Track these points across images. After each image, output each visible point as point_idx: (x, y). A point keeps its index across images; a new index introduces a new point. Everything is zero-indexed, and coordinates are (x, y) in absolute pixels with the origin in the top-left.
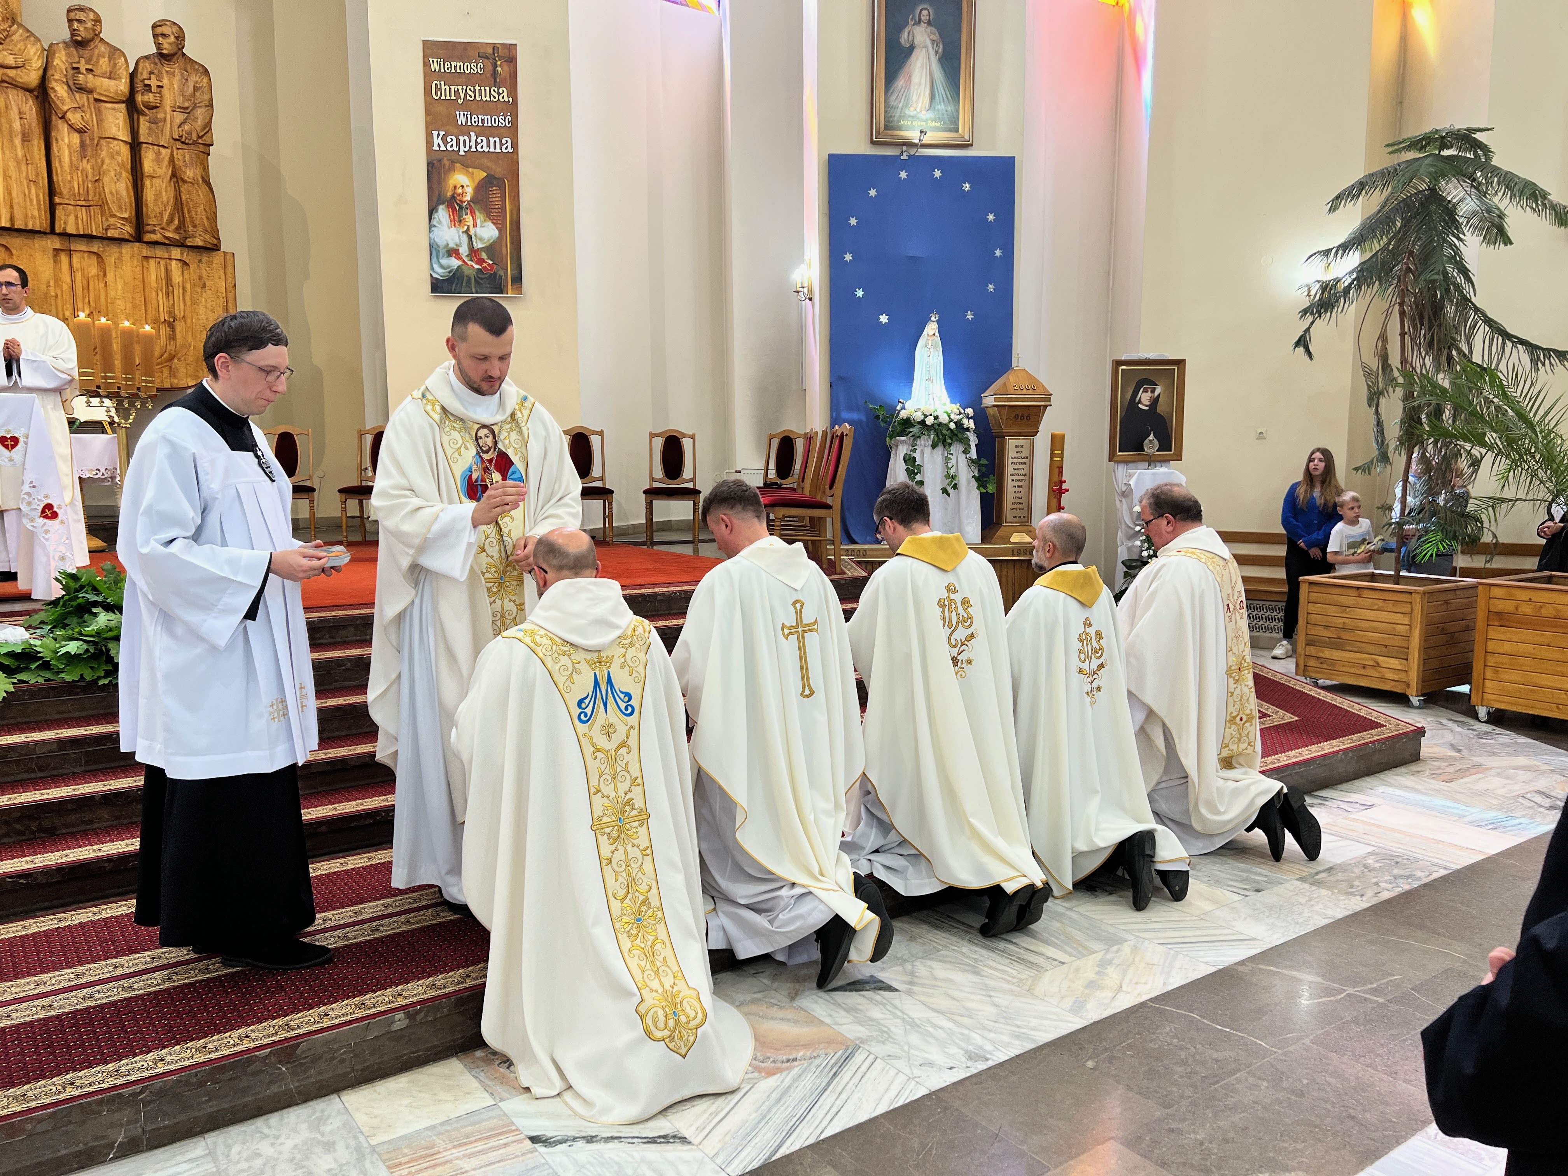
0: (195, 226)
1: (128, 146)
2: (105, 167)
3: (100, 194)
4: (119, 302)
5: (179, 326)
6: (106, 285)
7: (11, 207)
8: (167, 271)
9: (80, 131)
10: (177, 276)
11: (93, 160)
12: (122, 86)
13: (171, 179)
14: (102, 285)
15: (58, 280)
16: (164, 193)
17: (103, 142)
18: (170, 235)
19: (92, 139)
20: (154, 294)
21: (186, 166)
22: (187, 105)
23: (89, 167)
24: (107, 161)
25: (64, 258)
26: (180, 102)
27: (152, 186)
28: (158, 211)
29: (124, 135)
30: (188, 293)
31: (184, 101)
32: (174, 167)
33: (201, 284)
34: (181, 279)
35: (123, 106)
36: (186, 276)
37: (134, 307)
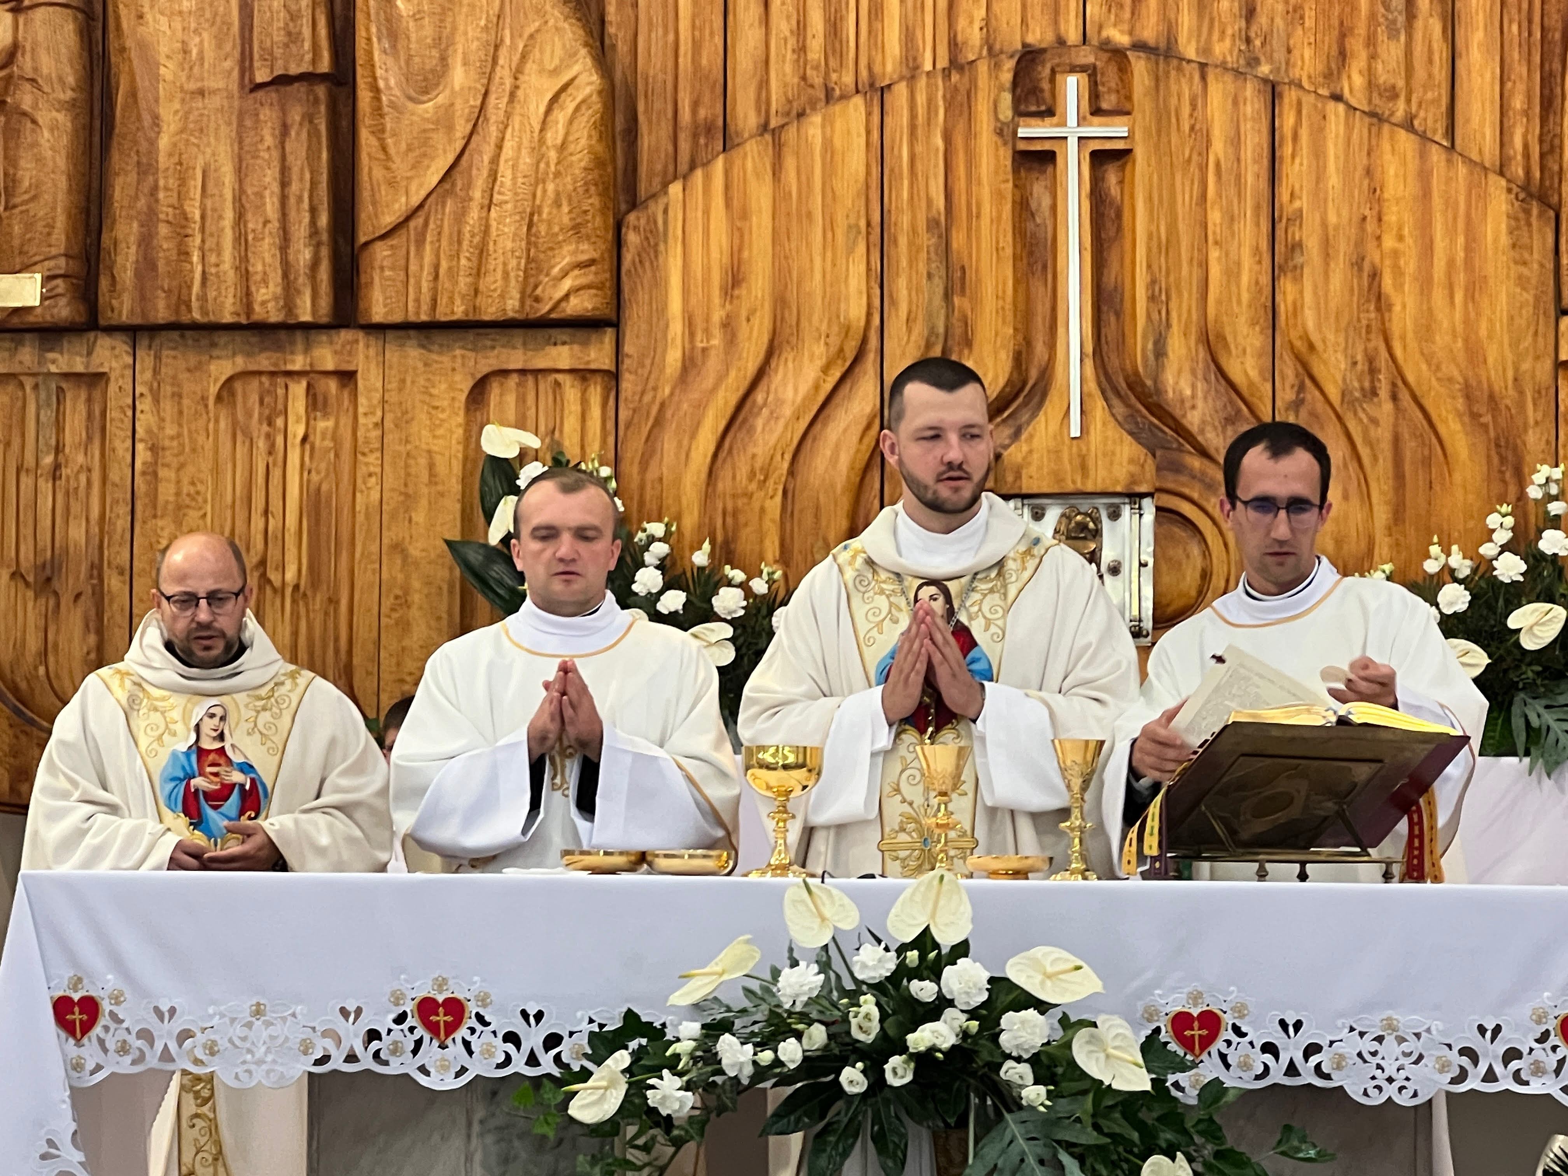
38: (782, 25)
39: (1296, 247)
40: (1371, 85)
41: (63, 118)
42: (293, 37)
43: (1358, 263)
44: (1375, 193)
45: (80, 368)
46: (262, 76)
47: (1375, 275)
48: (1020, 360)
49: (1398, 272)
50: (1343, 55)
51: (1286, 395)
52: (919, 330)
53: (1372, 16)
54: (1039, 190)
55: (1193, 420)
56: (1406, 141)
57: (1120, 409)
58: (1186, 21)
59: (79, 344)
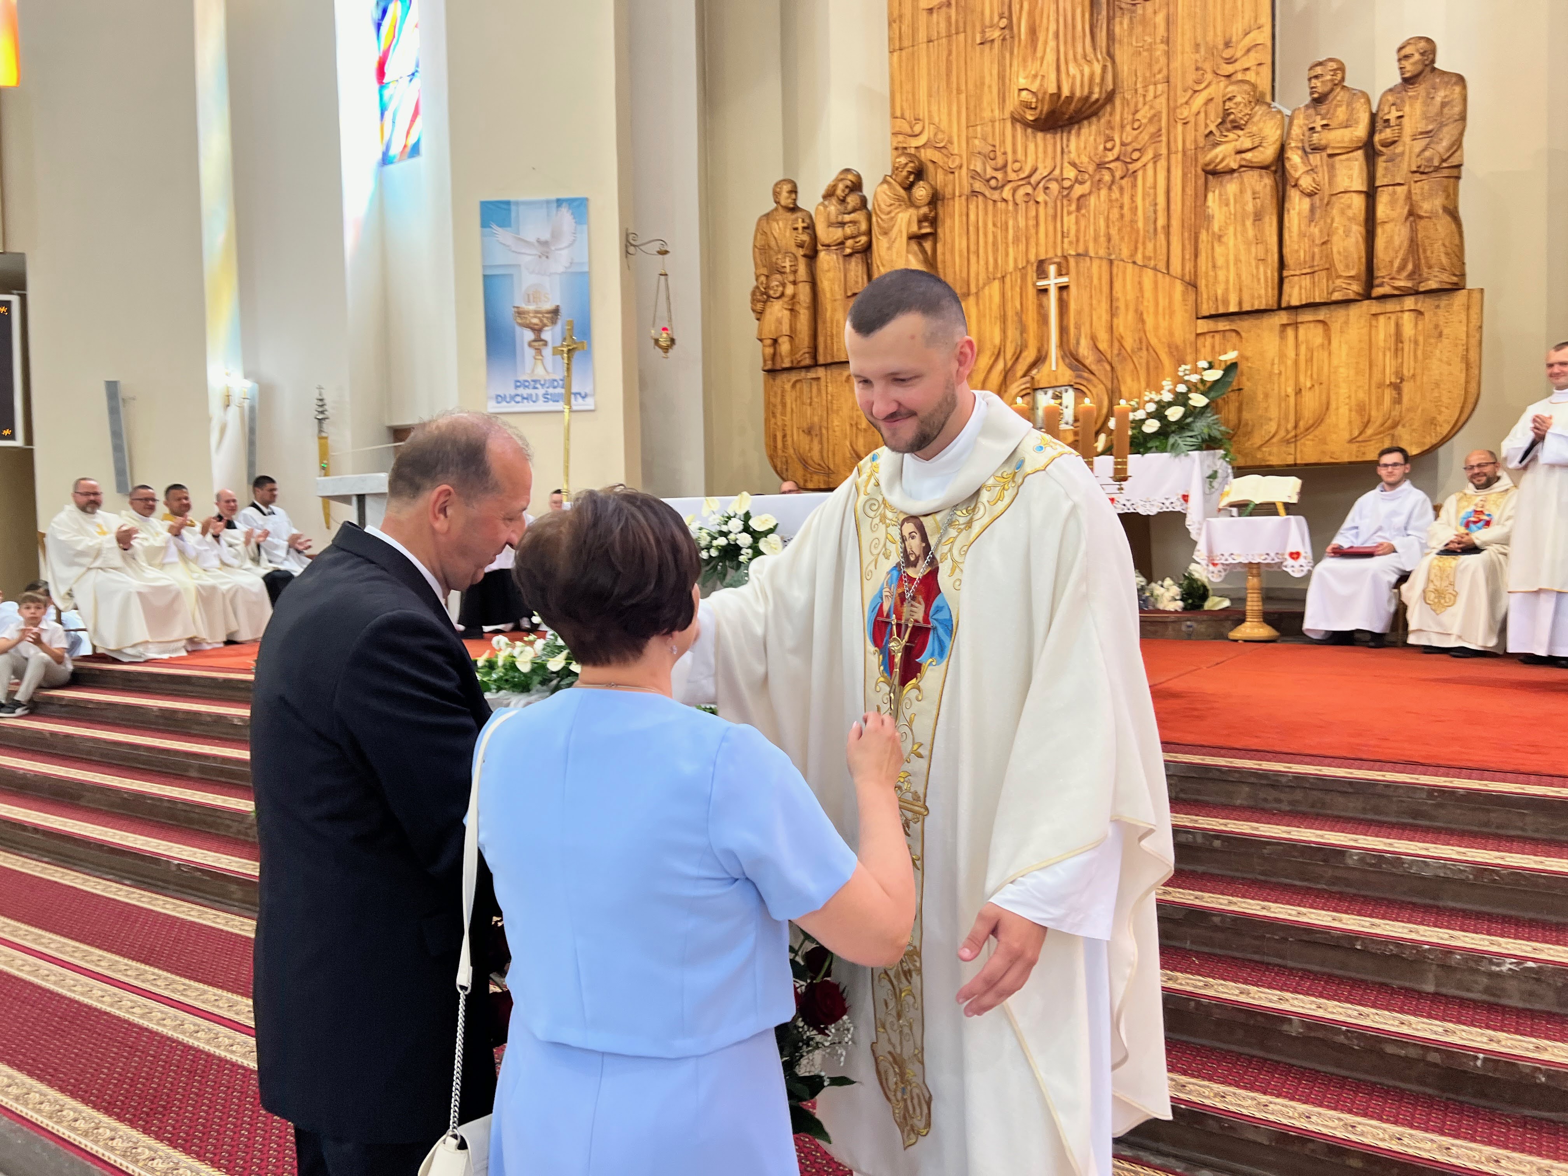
0: (1430, 267)
1: (1363, 196)
2: (1335, 225)
3: (1327, 257)
4: (1342, 370)
5: (1407, 387)
6: (1330, 354)
7: (1241, 290)
8: (1398, 326)
9: (1310, 195)
10: (1408, 330)
11: (1322, 222)
12: (1360, 131)
13: (1407, 219)
14: (1326, 354)
15: (1282, 356)
16: (1396, 237)
17: (1334, 198)
18: (1401, 284)
19: (1321, 200)
20: (1381, 354)
21: (1424, 199)
22: (1430, 127)
23: (1316, 231)
24: (1337, 219)
25: (1290, 332)
26: (1422, 126)
27: (1383, 233)
28: (1388, 259)
29: (1358, 183)
30: (1421, 347)
31: (1427, 125)
32: (1411, 205)
33: (1436, 334)
34: (1413, 332)
35: (1360, 153)
36: (1420, 327)
37: (1357, 373)
38: (982, 262)
39: (1117, 308)
40: (1144, 257)
41: (806, 311)
42: (857, 282)
43: (1136, 311)
44: (1141, 289)
45: (814, 376)
46: (849, 294)
47: (1142, 314)
48: (1039, 350)
49: (1148, 312)
50: (1136, 248)
51: (1116, 352)
52: (1014, 345)
53: (1144, 237)
54: (1044, 300)
55: (1087, 362)
56: (1150, 272)
57: (1067, 361)
58: (1091, 246)
59: (813, 370)
